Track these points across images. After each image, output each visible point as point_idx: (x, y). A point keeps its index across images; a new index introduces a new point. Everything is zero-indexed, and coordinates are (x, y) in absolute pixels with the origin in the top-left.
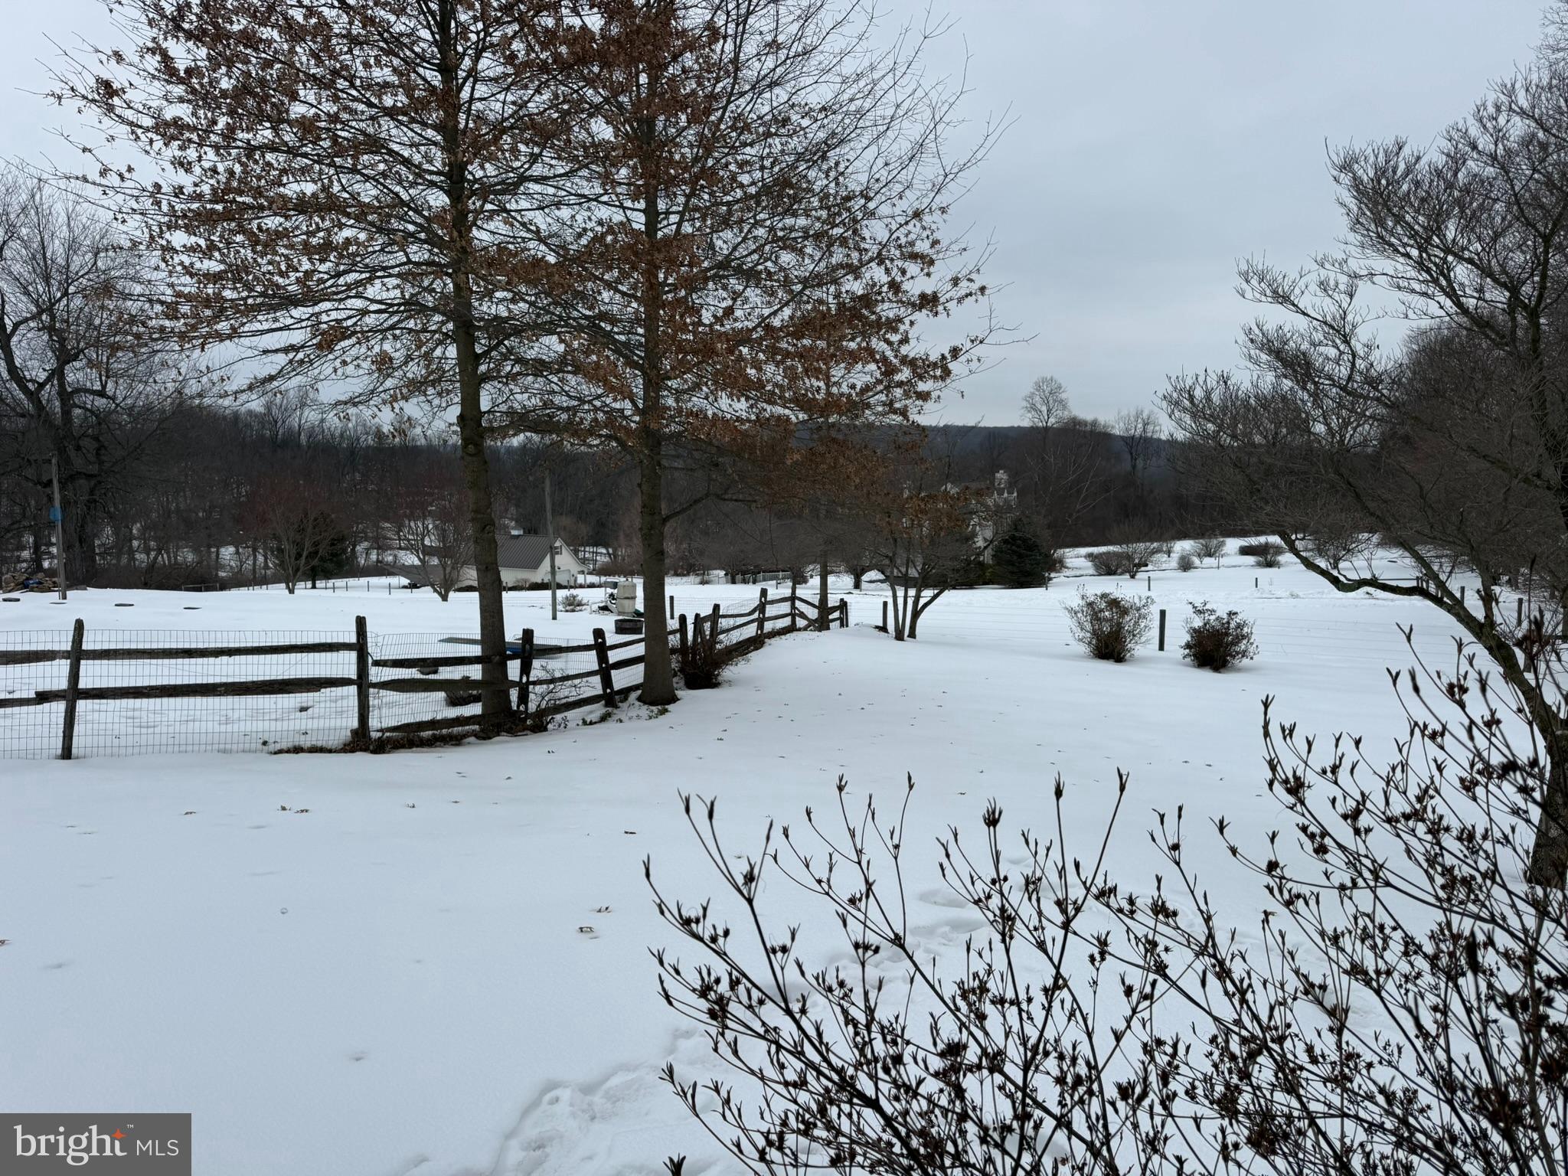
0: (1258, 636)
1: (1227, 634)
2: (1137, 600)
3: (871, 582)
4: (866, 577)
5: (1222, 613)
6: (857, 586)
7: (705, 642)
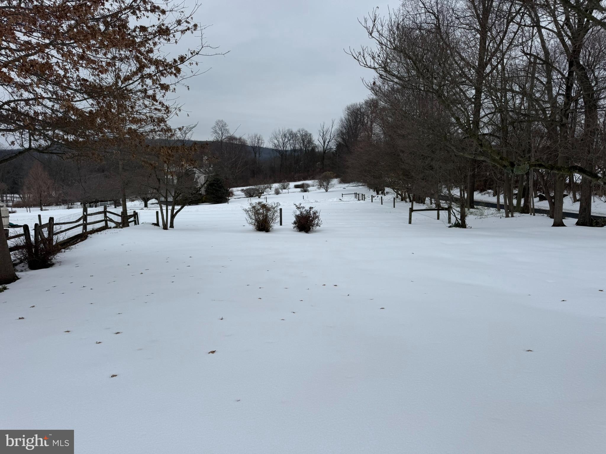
0: (322, 217)
1: (309, 217)
2: (273, 205)
3: (152, 204)
4: (150, 202)
5: (307, 208)
6: (146, 206)
7: (44, 240)
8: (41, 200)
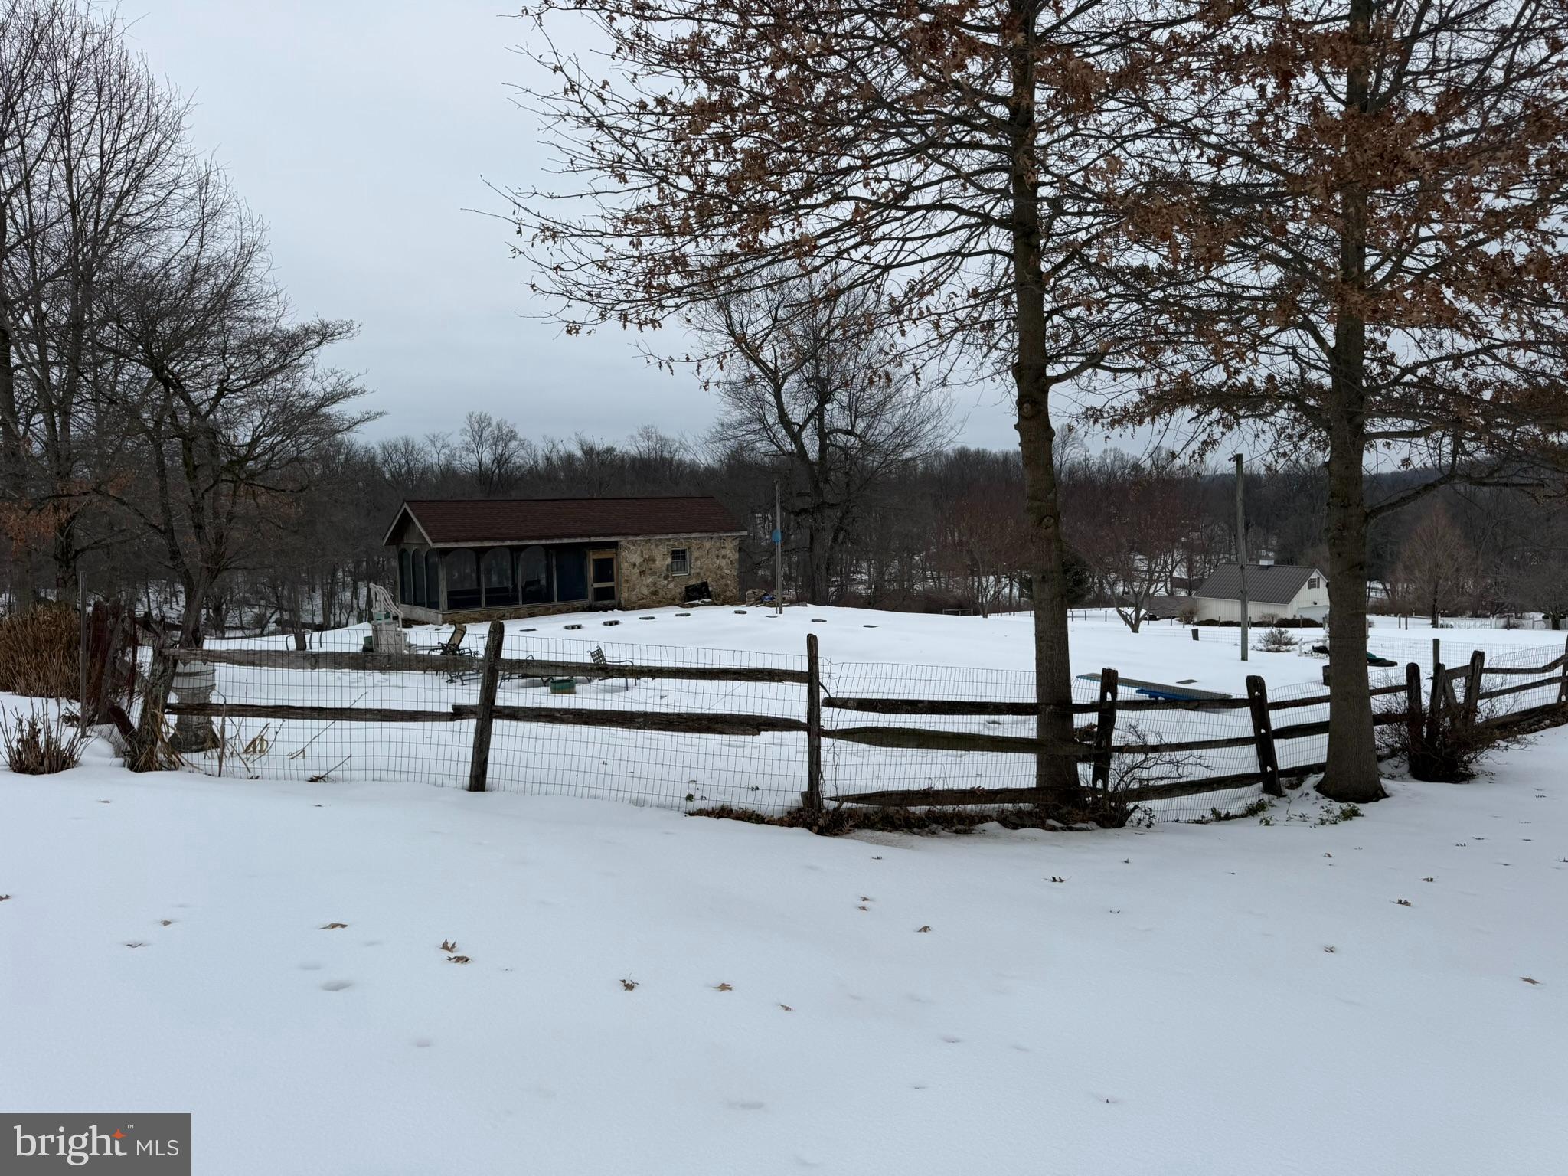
7: (1452, 708)
8: (1435, 601)
